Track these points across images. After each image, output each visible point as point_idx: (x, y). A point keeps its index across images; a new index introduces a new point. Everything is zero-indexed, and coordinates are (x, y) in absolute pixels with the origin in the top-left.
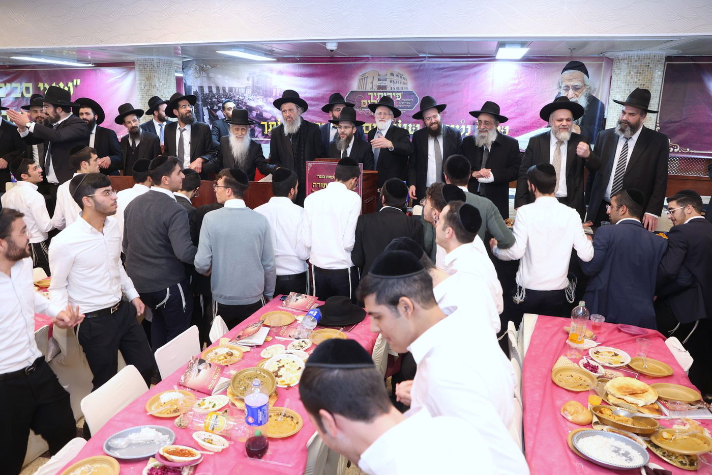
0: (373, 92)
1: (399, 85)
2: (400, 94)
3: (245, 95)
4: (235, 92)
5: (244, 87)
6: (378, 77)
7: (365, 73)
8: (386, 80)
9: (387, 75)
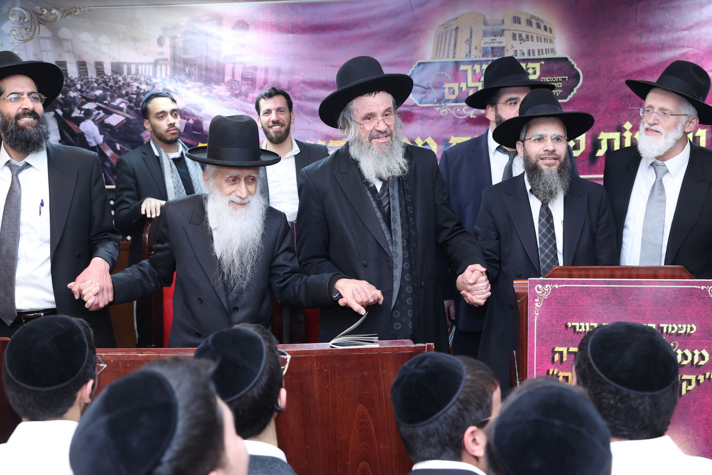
0: (473, 63)
1: (535, 46)
2: (537, 66)
3: (154, 80)
4: (129, 73)
5: (152, 60)
6: (484, 28)
7: (452, 20)
8: (502, 33)
9: (505, 21)
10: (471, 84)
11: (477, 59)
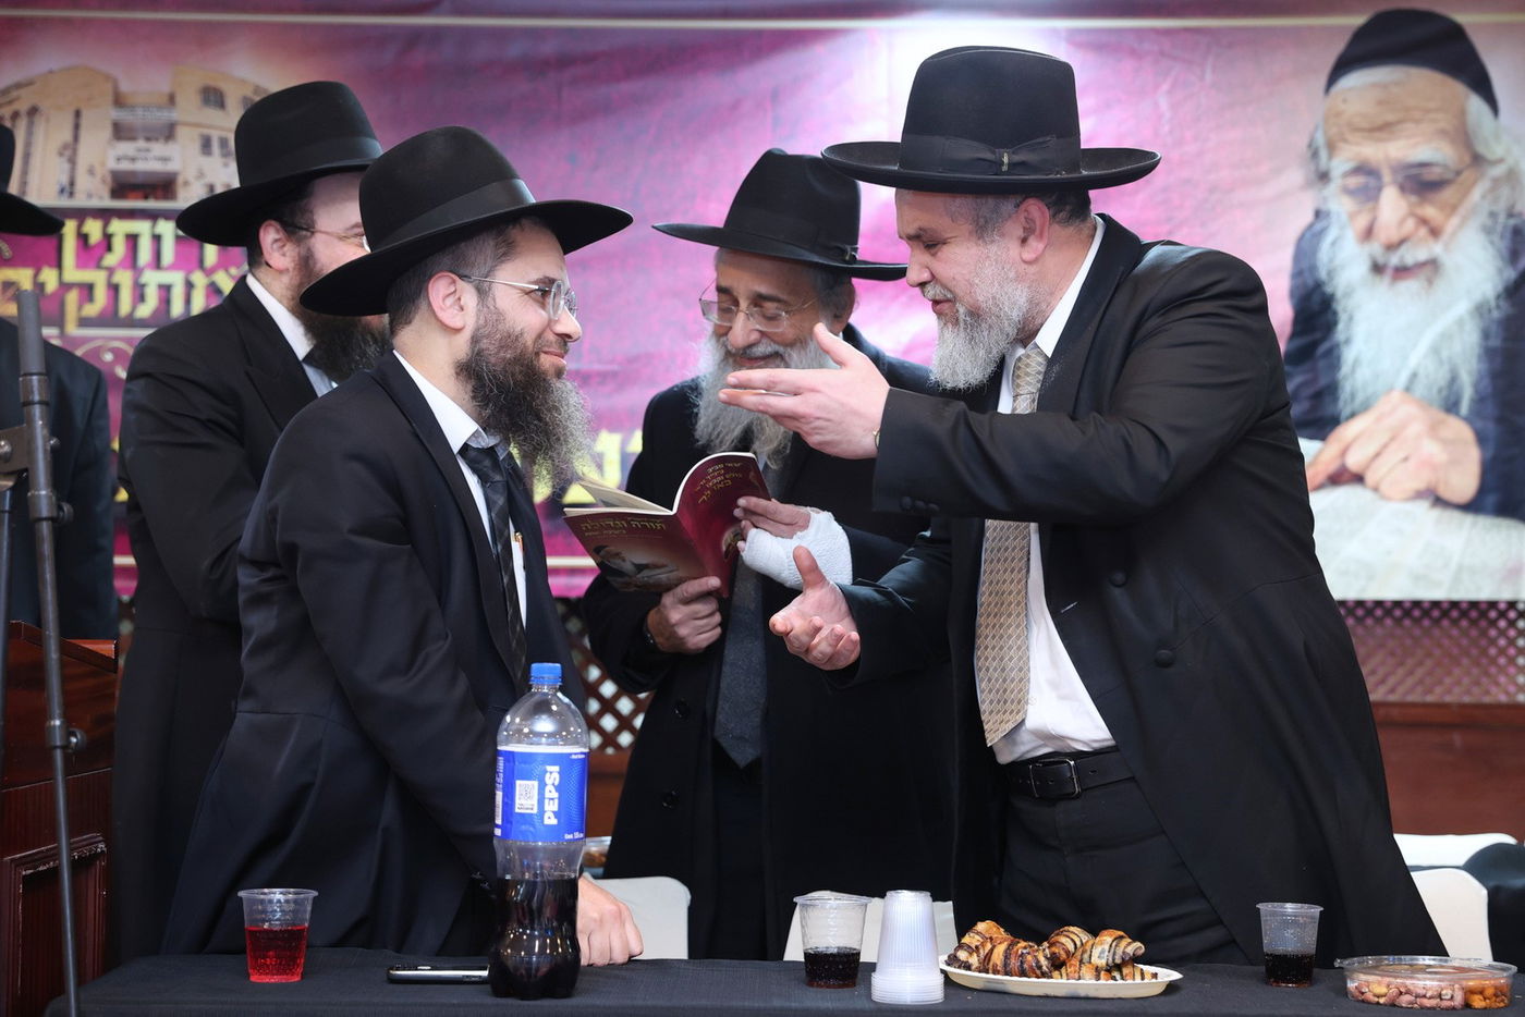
6: (115, 114)
7: (18, 86)
8: (169, 133)
9: (178, 99)
10: (72, 273)
11: (95, 203)
